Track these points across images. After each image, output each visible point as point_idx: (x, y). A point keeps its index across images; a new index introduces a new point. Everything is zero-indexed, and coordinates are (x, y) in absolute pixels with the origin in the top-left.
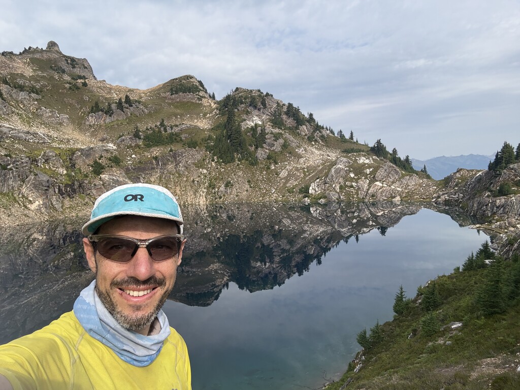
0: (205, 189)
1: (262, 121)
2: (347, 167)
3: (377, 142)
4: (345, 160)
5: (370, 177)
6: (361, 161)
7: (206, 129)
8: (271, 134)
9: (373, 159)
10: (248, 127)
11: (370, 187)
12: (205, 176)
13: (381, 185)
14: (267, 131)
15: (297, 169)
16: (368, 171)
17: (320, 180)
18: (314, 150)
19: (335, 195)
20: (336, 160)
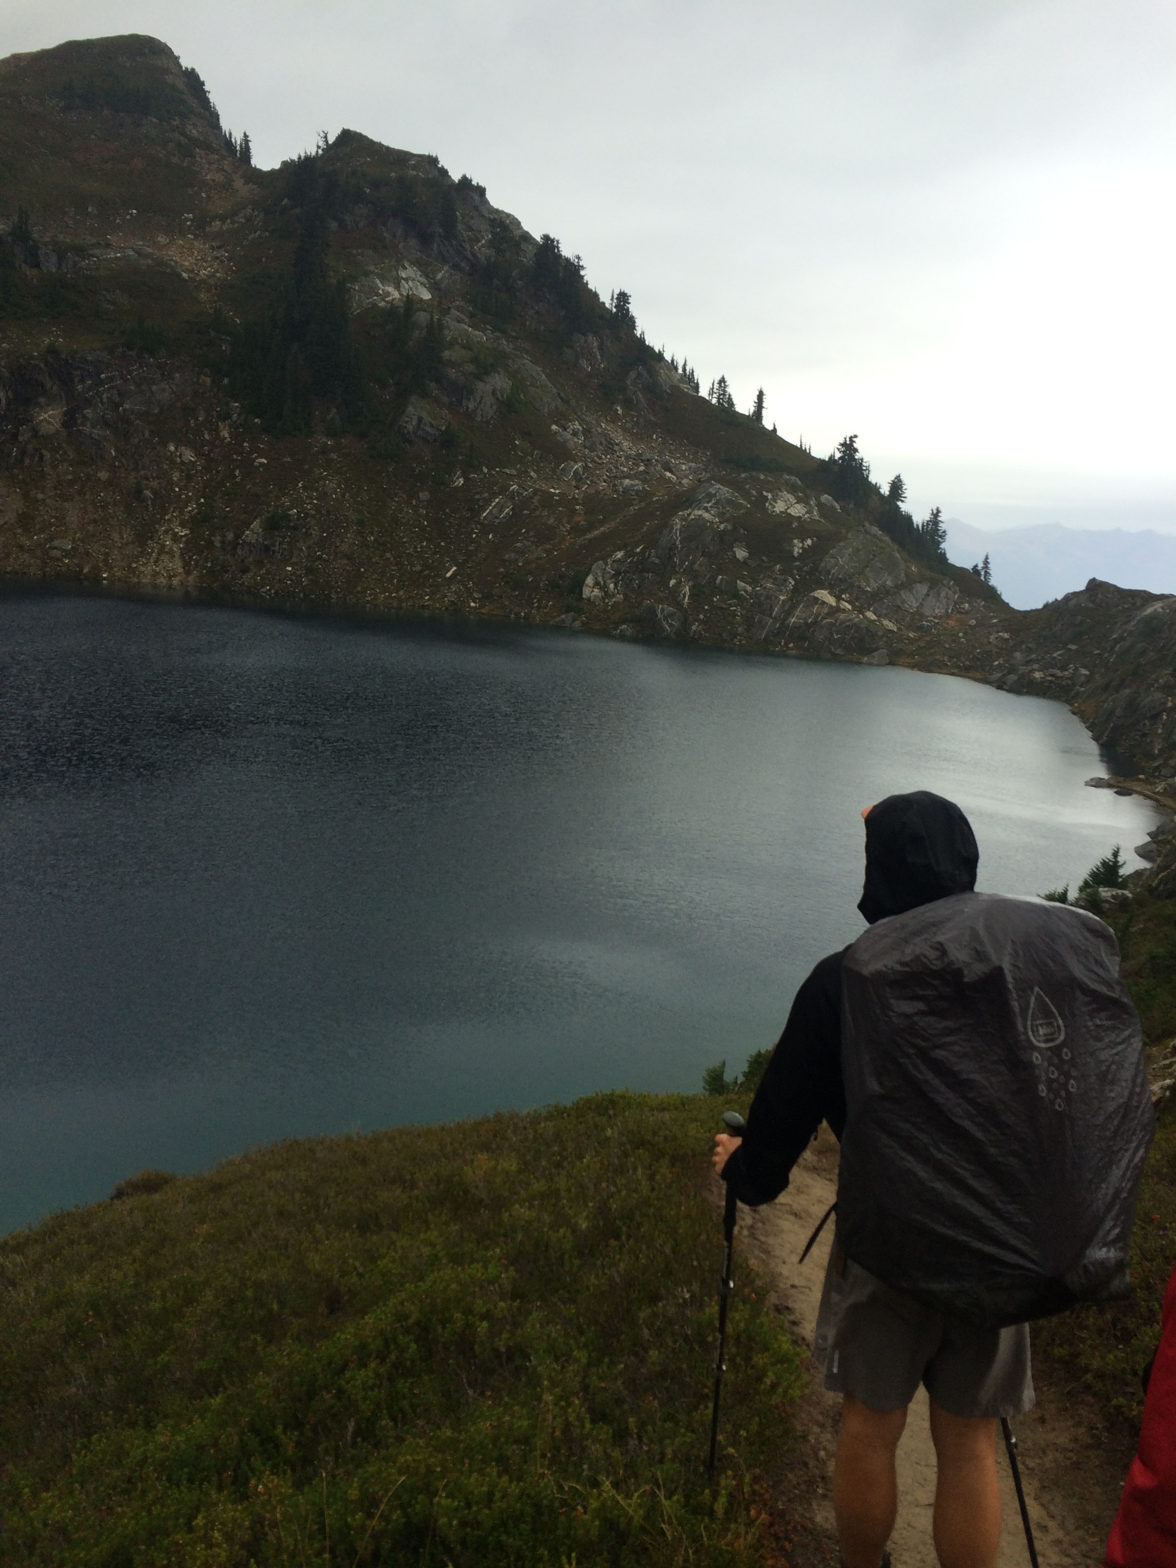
0: (183, 525)
1: (434, 287)
2: (727, 521)
3: (844, 445)
4: (725, 491)
5: (800, 569)
6: (780, 507)
7: (203, 281)
8: (464, 347)
9: (820, 505)
10: (375, 306)
11: (794, 607)
12: (189, 477)
13: (832, 601)
14: (448, 335)
15: (547, 501)
16: (797, 548)
17: (627, 555)
18: (618, 437)
19: (671, 615)
20: (693, 490)
